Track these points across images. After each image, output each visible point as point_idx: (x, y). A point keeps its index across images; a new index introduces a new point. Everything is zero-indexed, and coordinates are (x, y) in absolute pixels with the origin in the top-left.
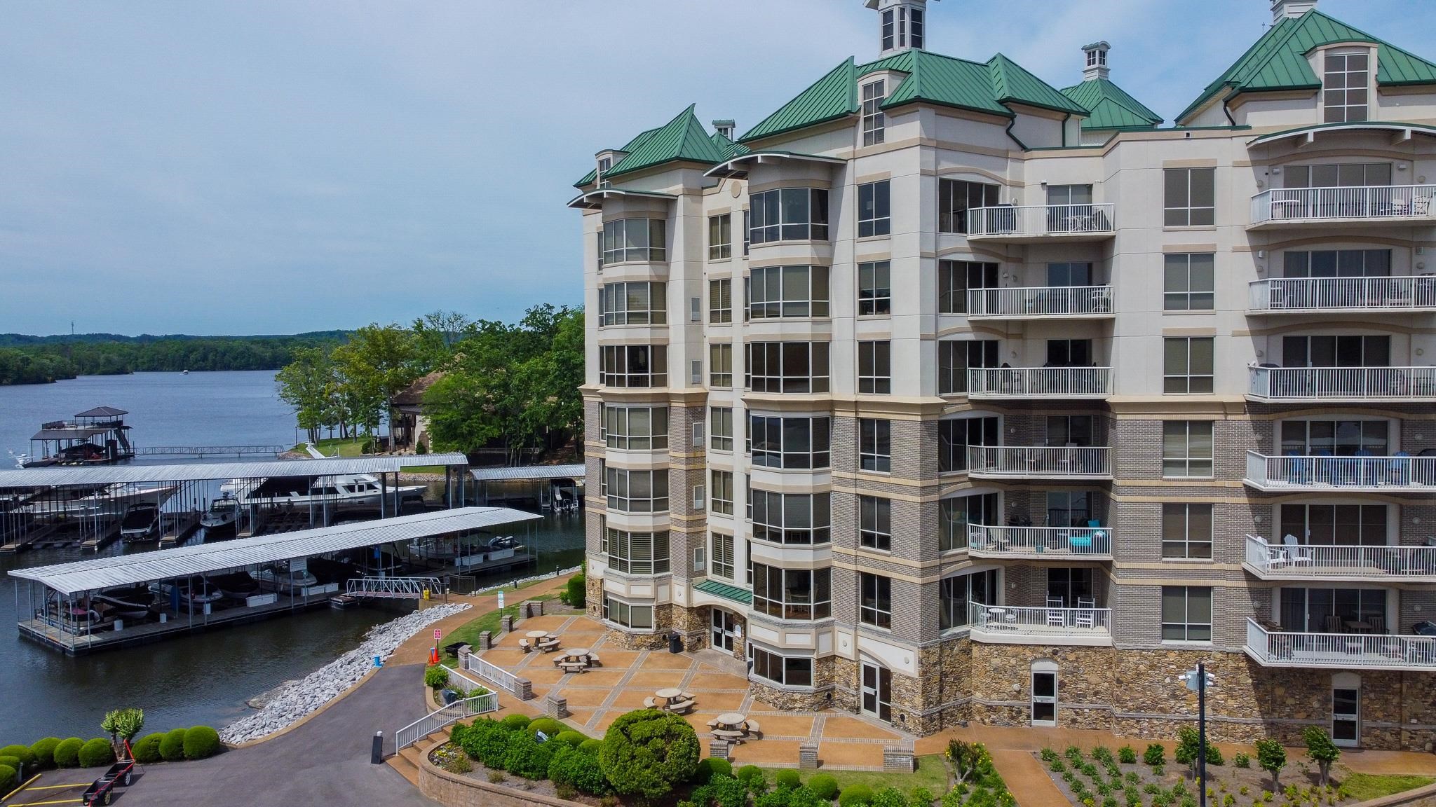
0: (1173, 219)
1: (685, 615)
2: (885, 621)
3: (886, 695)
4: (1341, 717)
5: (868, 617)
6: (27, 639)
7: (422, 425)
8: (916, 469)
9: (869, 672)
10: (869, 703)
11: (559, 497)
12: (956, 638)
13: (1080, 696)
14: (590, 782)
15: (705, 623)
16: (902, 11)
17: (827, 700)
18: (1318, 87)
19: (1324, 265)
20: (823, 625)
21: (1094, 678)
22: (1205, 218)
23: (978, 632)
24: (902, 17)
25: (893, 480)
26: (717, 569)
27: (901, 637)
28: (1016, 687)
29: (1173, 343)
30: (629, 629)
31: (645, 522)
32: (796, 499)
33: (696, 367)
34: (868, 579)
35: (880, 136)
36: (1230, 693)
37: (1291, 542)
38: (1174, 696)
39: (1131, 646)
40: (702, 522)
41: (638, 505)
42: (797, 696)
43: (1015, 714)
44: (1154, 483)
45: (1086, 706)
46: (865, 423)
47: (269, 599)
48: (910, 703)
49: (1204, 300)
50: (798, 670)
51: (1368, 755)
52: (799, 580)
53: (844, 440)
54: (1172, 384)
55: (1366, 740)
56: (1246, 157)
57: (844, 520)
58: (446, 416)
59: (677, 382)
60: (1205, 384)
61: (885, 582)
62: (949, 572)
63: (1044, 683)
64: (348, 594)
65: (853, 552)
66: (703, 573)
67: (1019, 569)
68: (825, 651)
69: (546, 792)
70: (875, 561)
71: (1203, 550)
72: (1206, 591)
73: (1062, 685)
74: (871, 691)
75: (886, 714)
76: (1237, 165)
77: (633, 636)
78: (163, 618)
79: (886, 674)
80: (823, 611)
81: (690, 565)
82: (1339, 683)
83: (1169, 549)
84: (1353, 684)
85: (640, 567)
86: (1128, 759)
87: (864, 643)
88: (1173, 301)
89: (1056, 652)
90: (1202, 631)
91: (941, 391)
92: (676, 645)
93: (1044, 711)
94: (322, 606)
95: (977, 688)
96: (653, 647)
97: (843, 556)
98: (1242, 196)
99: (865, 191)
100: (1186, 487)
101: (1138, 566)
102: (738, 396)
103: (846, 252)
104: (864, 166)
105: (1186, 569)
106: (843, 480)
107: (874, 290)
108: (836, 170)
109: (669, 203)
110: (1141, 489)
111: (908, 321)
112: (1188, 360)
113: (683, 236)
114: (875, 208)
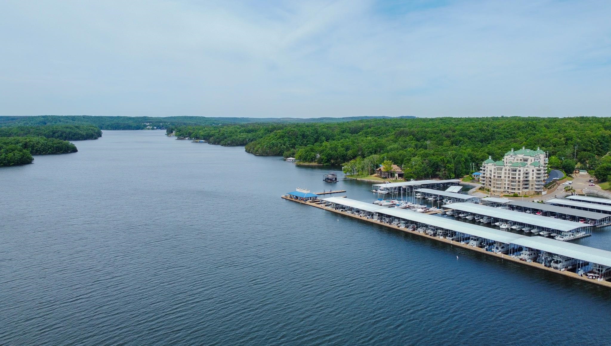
19: (538, 174)
23: (523, 190)
25: (520, 184)
37: (536, 186)
39: (530, 191)
40: (503, 186)
45: (528, 194)
46: (519, 181)
55: (539, 194)
57: (517, 185)
61: (519, 188)
63: (526, 193)
84: (538, 192)
87: (518, 191)
92: (502, 193)
97: (517, 187)
98: (535, 171)
99: (519, 170)
100: (532, 184)
101: (530, 187)
102: (507, 179)
103: (517, 173)
104: (519, 169)
105: (532, 187)
106: (517, 183)
107: (519, 175)
108: (517, 169)
109: (503, 168)
110: (530, 184)
111: (521, 176)
112: (533, 178)
113: (503, 170)
114: (520, 171)
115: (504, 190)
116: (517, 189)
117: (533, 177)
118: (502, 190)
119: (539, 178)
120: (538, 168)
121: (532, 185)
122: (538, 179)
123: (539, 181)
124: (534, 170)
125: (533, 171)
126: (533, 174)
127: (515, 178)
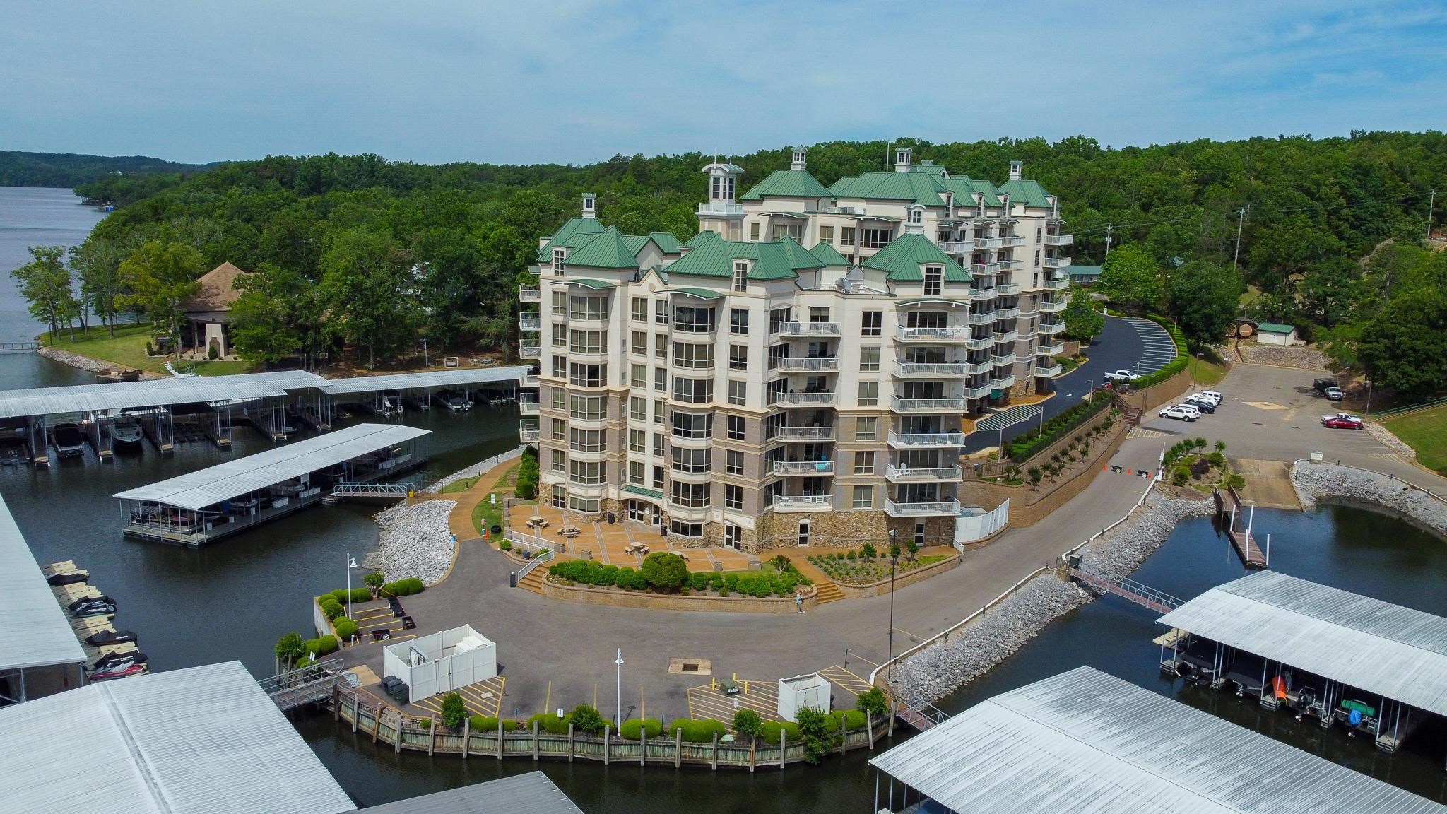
0: (865, 332)
1: (617, 504)
2: (739, 506)
3: (738, 538)
4: (918, 535)
5: (729, 504)
6: (131, 538)
7: (214, 332)
8: (758, 441)
9: (729, 530)
10: (729, 542)
11: (388, 404)
12: (769, 511)
13: (818, 534)
15: (626, 507)
17: (708, 542)
18: (921, 281)
19: (920, 359)
20: (708, 509)
21: (824, 525)
22: (877, 332)
23: (777, 508)
25: (745, 444)
26: (633, 479)
27: (748, 513)
28: (793, 531)
29: (863, 385)
30: (586, 513)
31: (595, 457)
32: (698, 452)
33: (624, 376)
34: (730, 488)
35: (744, 288)
36: (878, 528)
37: (903, 465)
38: (857, 531)
39: (841, 511)
40: (625, 456)
41: (592, 448)
42: (696, 542)
43: (792, 542)
44: (853, 443)
45: (820, 537)
46: (732, 418)
47: (284, 502)
48: (750, 541)
49: (875, 367)
50: (697, 529)
51: (928, 549)
52: (697, 489)
53: (720, 425)
54: (861, 402)
55: (927, 543)
56: (894, 308)
57: (719, 461)
60: (874, 402)
61: (739, 490)
62: (768, 483)
63: (804, 529)
64: (334, 494)
65: (724, 475)
66: (625, 482)
67: (792, 480)
68: (708, 520)
69: (614, 589)
70: (734, 479)
71: (869, 470)
72: (871, 487)
73: (811, 529)
74: (730, 537)
75: (738, 546)
76: (891, 311)
77: (588, 516)
78: (232, 519)
79: (738, 529)
80: (708, 502)
81: (620, 479)
82: (918, 522)
83: (858, 470)
84: (923, 522)
85: (592, 481)
86: (841, 557)
87: (727, 516)
88: (863, 367)
89: (809, 515)
90: (868, 504)
91: (768, 403)
92: (612, 519)
93: (803, 540)
94: (316, 504)
95: (775, 532)
96: (598, 521)
97: (717, 477)
98: (892, 324)
99: (735, 311)
100: (865, 444)
101: (845, 478)
102: (650, 394)
103: (724, 338)
104: (735, 300)
105: (863, 478)
106: (718, 442)
107: (738, 358)
108: (720, 300)
109: (611, 290)
110: (846, 444)
111: (756, 375)
112: (868, 392)
113: (619, 307)
114: (740, 321)
115: (626, 495)
116: (718, 495)
117: (875, 385)
118: (613, 493)
119: (930, 390)
120: (917, 293)
121: (864, 460)
122: (922, 408)
123: (925, 425)
124: (878, 316)
125: (872, 322)
126: (870, 360)
127: (702, 389)
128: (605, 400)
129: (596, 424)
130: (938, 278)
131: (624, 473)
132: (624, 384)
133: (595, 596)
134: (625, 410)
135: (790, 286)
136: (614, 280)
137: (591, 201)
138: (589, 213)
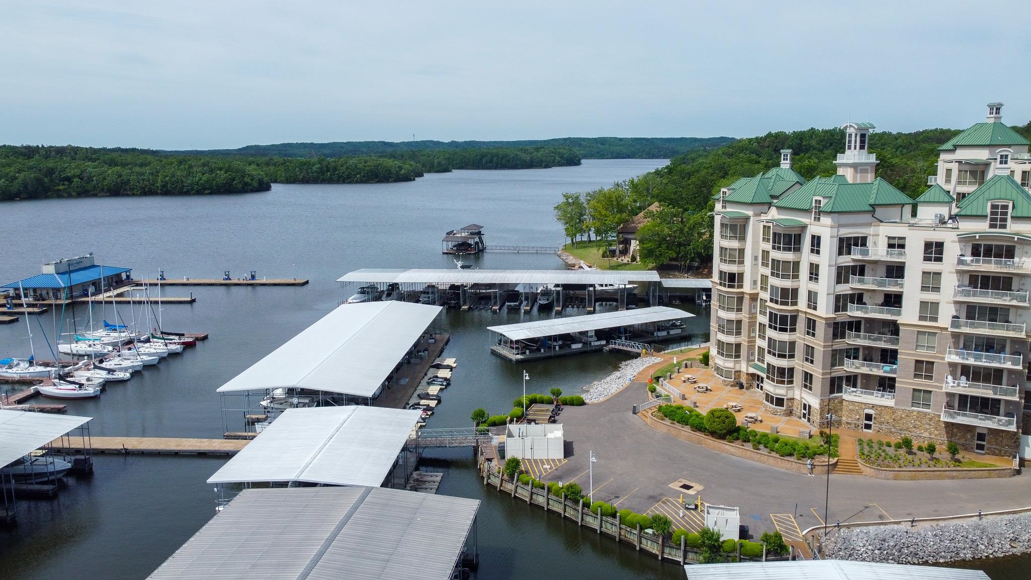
0: (927, 259)
1: (745, 376)
2: (810, 389)
3: (809, 414)
4: (979, 442)
5: (806, 386)
6: (494, 353)
7: (634, 245)
8: (822, 339)
9: (805, 405)
10: (804, 416)
11: (704, 298)
12: (837, 398)
13: (881, 423)
14: (701, 428)
15: (753, 379)
16: (856, 135)
17: (790, 413)
18: (986, 216)
19: (984, 286)
20: (790, 387)
21: (887, 417)
22: (939, 259)
23: (845, 396)
24: (856, 137)
25: (815, 341)
26: (759, 360)
27: (815, 395)
28: (858, 417)
29: (923, 304)
30: (724, 378)
31: (731, 339)
32: (782, 343)
33: (755, 282)
34: (806, 373)
35: (819, 219)
36: (936, 429)
37: (964, 378)
38: (915, 427)
39: (900, 408)
40: (755, 342)
41: (729, 333)
42: (779, 411)
43: (857, 426)
44: (912, 352)
45: (883, 427)
46: (809, 320)
47: (579, 346)
48: (816, 417)
49: (937, 289)
50: (780, 402)
51: (987, 456)
52: (781, 371)
53: (801, 324)
54: (922, 318)
55: (988, 451)
56: (956, 239)
57: (799, 352)
58: (648, 245)
59: (747, 288)
60: (935, 319)
61: (811, 375)
62: (833, 375)
63: (869, 417)
64: (610, 346)
65: (802, 364)
66: (754, 361)
67: (866, 377)
68: (790, 396)
69: (687, 429)
70: (808, 368)
71: (930, 378)
72: (930, 392)
73: (875, 418)
74: (805, 412)
75: (809, 420)
76: (953, 242)
77: (725, 381)
78: (542, 351)
79: (810, 407)
80: (791, 382)
81: (748, 358)
82: (978, 431)
83: (916, 376)
84: (985, 432)
85: (730, 356)
87: (804, 395)
88: (924, 288)
89: (873, 407)
90: (928, 406)
91: (835, 311)
92: (741, 386)
93: (868, 427)
94: (599, 350)
95: (844, 416)
96: (732, 386)
97: (798, 364)
98: (953, 250)
99: (813, 237)
100: (924, 354)
101: (906, 381)
103: (806, 257)
104: (813, 228)
105: (922, 383)
106: (799, 337)
107: (814, 273)
108: (804, 227)
109: (747, 219)
110: (907, 354)
111: (825, 287)
112: (929, 310)
113: (752, 232)
114: (816, 241)
115: (752, 370)
116: (798, 378)
117: (935, 305)
118: (744, 367)
120: (982, 226)
121: (923, 368)
123: (989, 345)
124: (940, 245)
125: (934, 251)
126: (931, 281)
127: (789, 295)
128: (740, 299)
129: (732, 316)
130: (1006, 214)
131: (753, 354)
132: (756, 289)
133: (672, 429)
134: (755, 307)
135: (868, 218)
136: (749, 212)
137: (787, 155)
138: (785, 164)
